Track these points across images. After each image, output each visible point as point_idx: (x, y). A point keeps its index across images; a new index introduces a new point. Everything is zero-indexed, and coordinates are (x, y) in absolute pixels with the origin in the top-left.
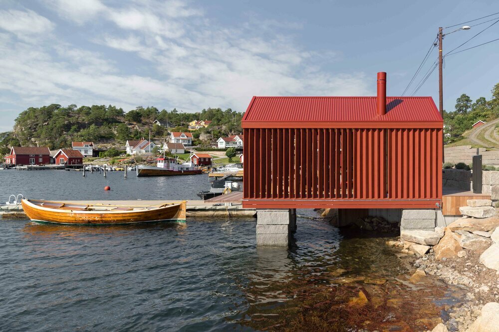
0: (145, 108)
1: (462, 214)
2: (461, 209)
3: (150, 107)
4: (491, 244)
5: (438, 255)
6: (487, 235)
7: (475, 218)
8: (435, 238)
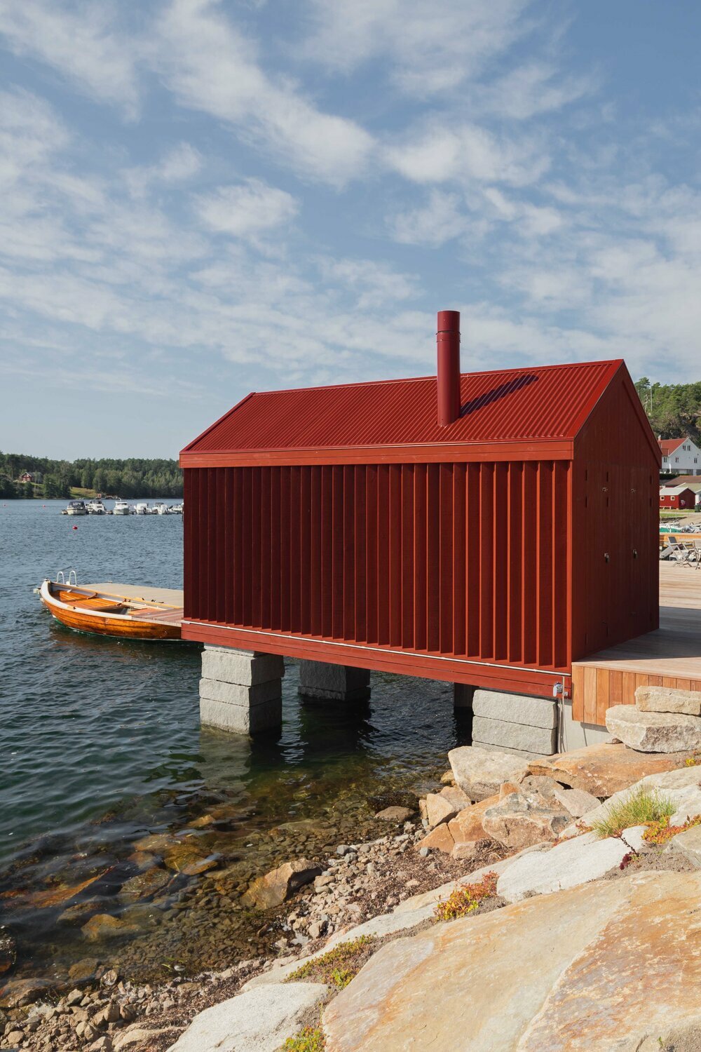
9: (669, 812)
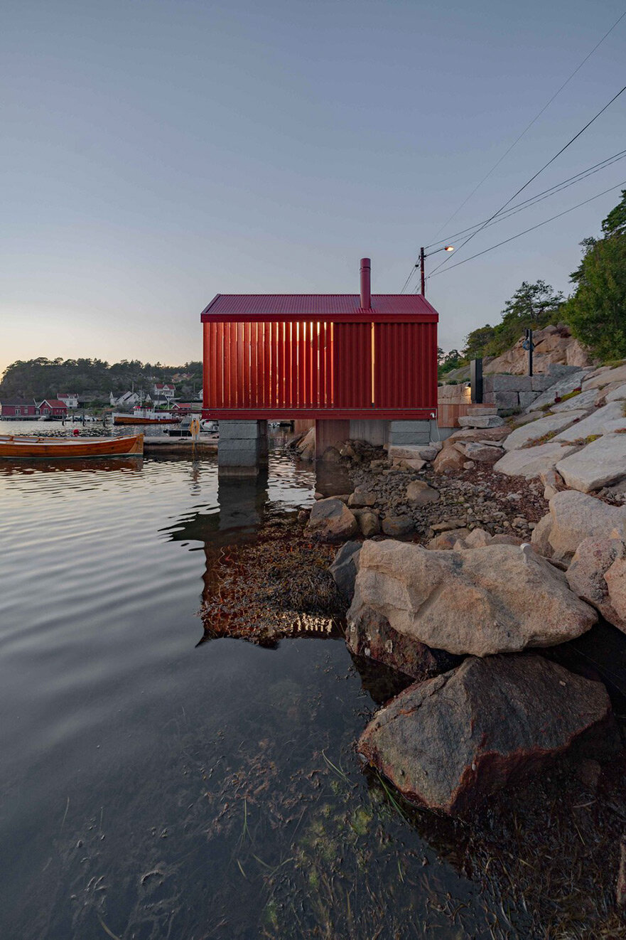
0: (130, 361)
1: (461, 425)
2: (461, 419)
3: (134, 360)
4: (504, 454)
5: (439, 468)
6: (498, 444)
7: (478, 428)
8: (431, 452)
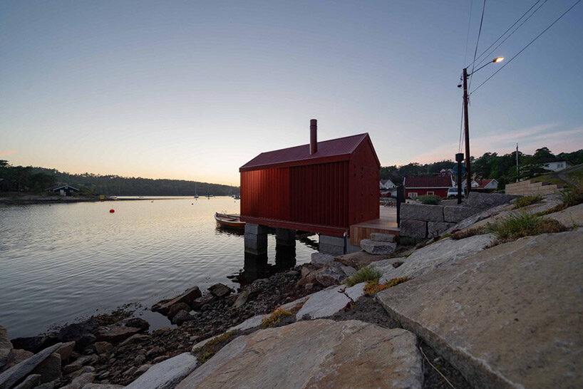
9: (379, 276)
